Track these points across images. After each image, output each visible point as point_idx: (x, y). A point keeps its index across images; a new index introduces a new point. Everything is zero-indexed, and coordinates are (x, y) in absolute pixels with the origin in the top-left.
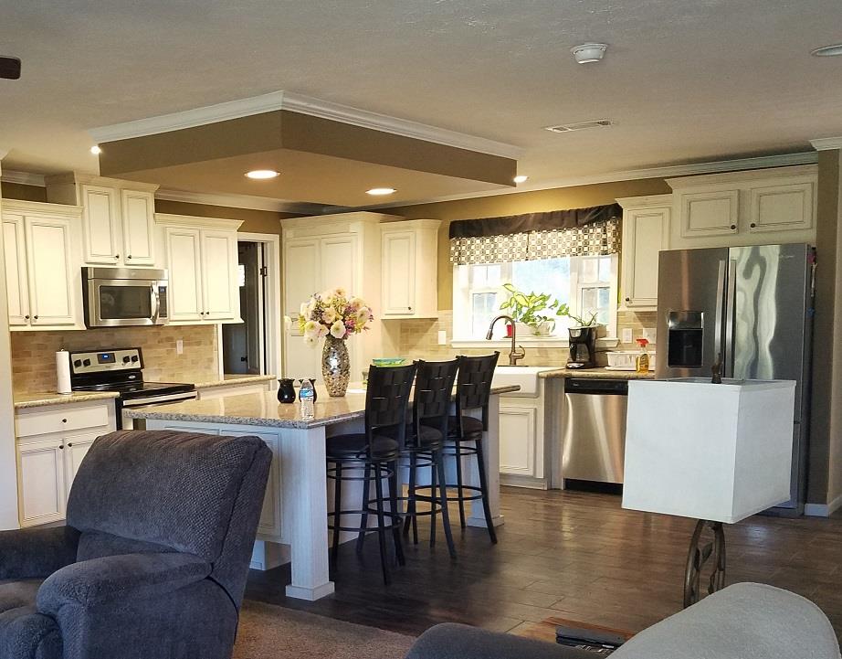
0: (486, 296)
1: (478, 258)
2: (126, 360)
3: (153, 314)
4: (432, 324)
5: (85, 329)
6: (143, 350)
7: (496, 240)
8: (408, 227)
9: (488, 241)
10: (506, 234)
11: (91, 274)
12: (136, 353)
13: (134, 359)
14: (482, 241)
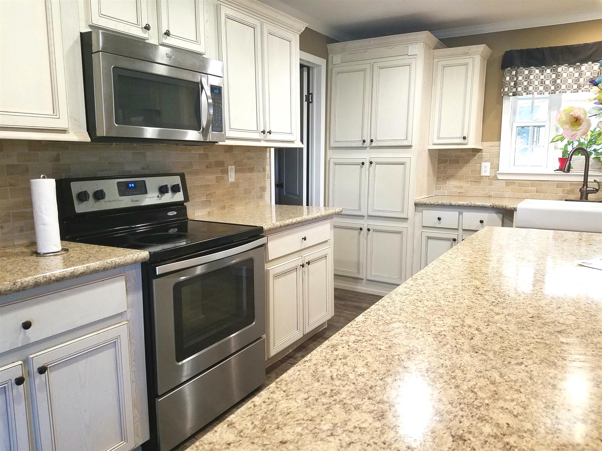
0: (531, 129)
1: (536, 88)
2: (163, 190)
3: (204, 122)
4: (475, 155)
5: (88, 139)
6: (187, 177)
7: (560, 69)
8: (466, 54)
9: (548, 71)
10: (571, 64)
11: (98, 42)
12: (177, 180)
13: (175, 189)
14: (542, 72)
